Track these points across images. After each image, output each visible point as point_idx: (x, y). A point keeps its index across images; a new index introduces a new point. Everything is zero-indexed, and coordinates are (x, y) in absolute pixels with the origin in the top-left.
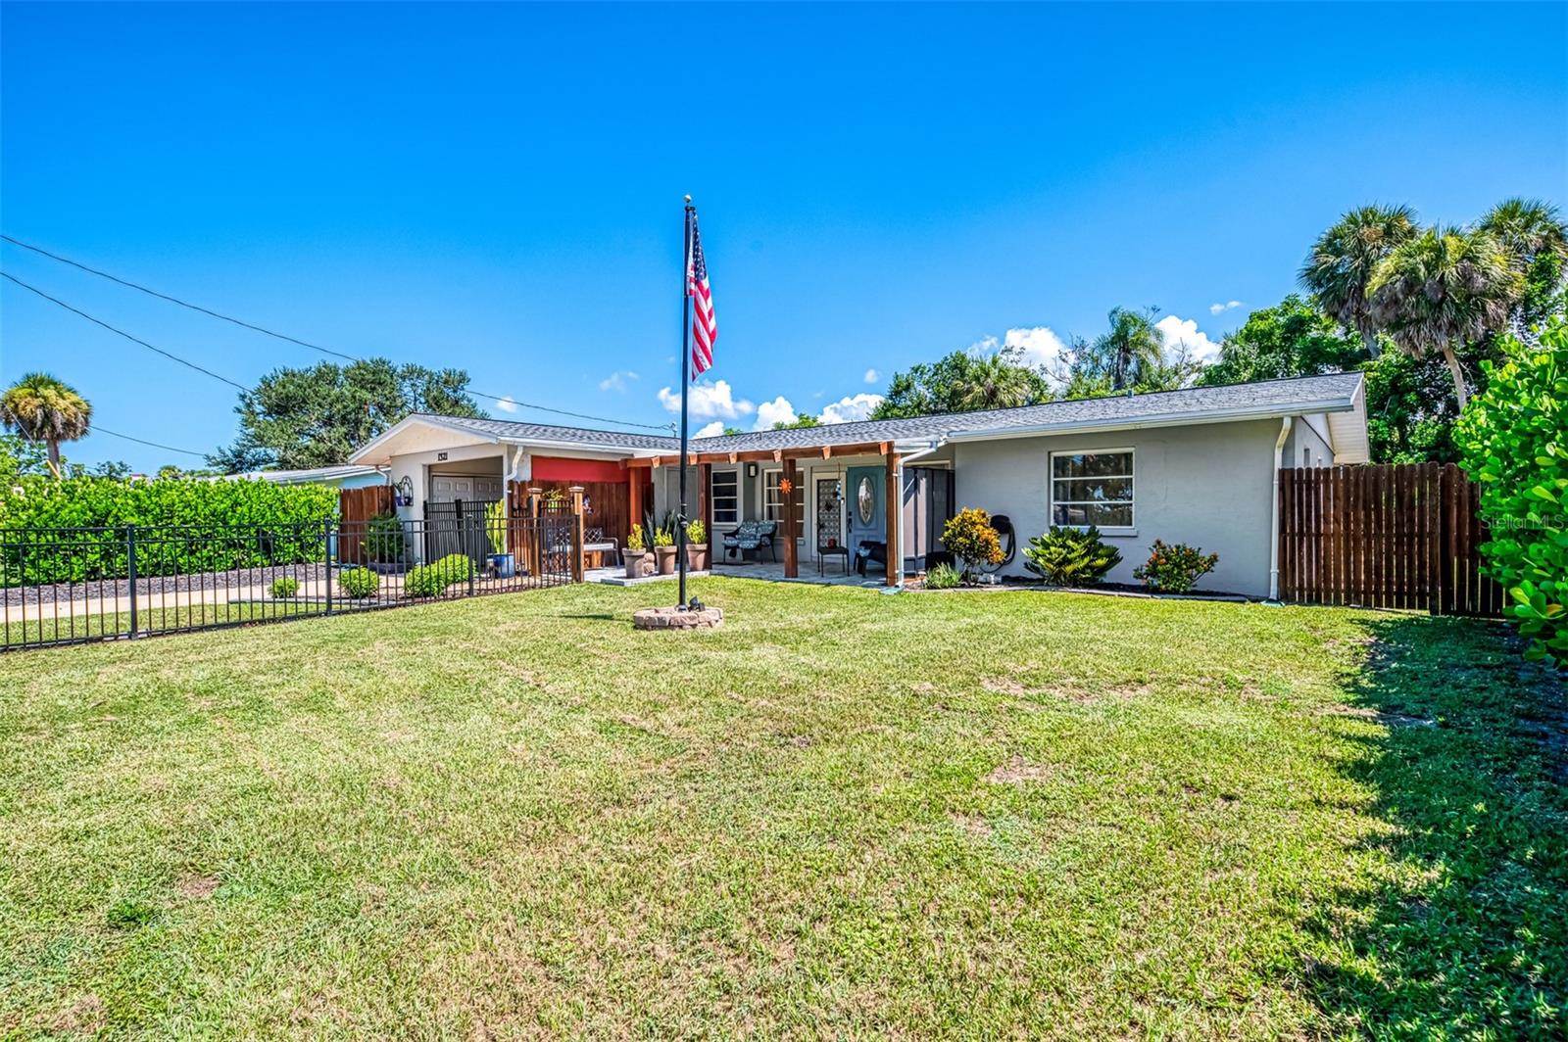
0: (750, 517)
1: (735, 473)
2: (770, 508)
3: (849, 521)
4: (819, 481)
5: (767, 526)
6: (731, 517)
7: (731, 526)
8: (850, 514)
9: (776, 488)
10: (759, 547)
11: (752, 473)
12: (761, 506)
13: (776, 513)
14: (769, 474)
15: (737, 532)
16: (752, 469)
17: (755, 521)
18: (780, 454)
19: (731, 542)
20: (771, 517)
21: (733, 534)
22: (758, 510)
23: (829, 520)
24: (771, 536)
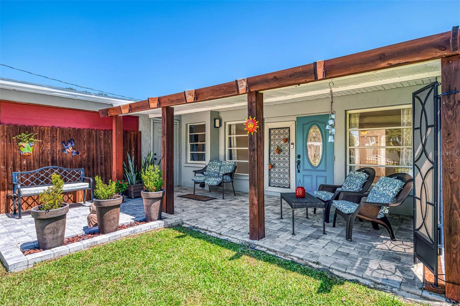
0: (215, 158)
1: (204, 125)
2: (231, 151)
3: (298, 163)
4: (270, 129)
5: (228, 166)
6: (202, 157)
7: (200, 165)
8: (299, 157)
9: (235, 136)
10: (220, 184)
11: (217, 125)
12: (223, 150)
13: (235, 155)
14: (230, 125)
15: (205, 169)
16: (217, 122)
17: (219, 161)
18: (245, 84)
19: (200, 178)
20: (231, 158)
21: (202, 171)
22: (222, 153)
23: (279, 161)
24: (231, 175)
